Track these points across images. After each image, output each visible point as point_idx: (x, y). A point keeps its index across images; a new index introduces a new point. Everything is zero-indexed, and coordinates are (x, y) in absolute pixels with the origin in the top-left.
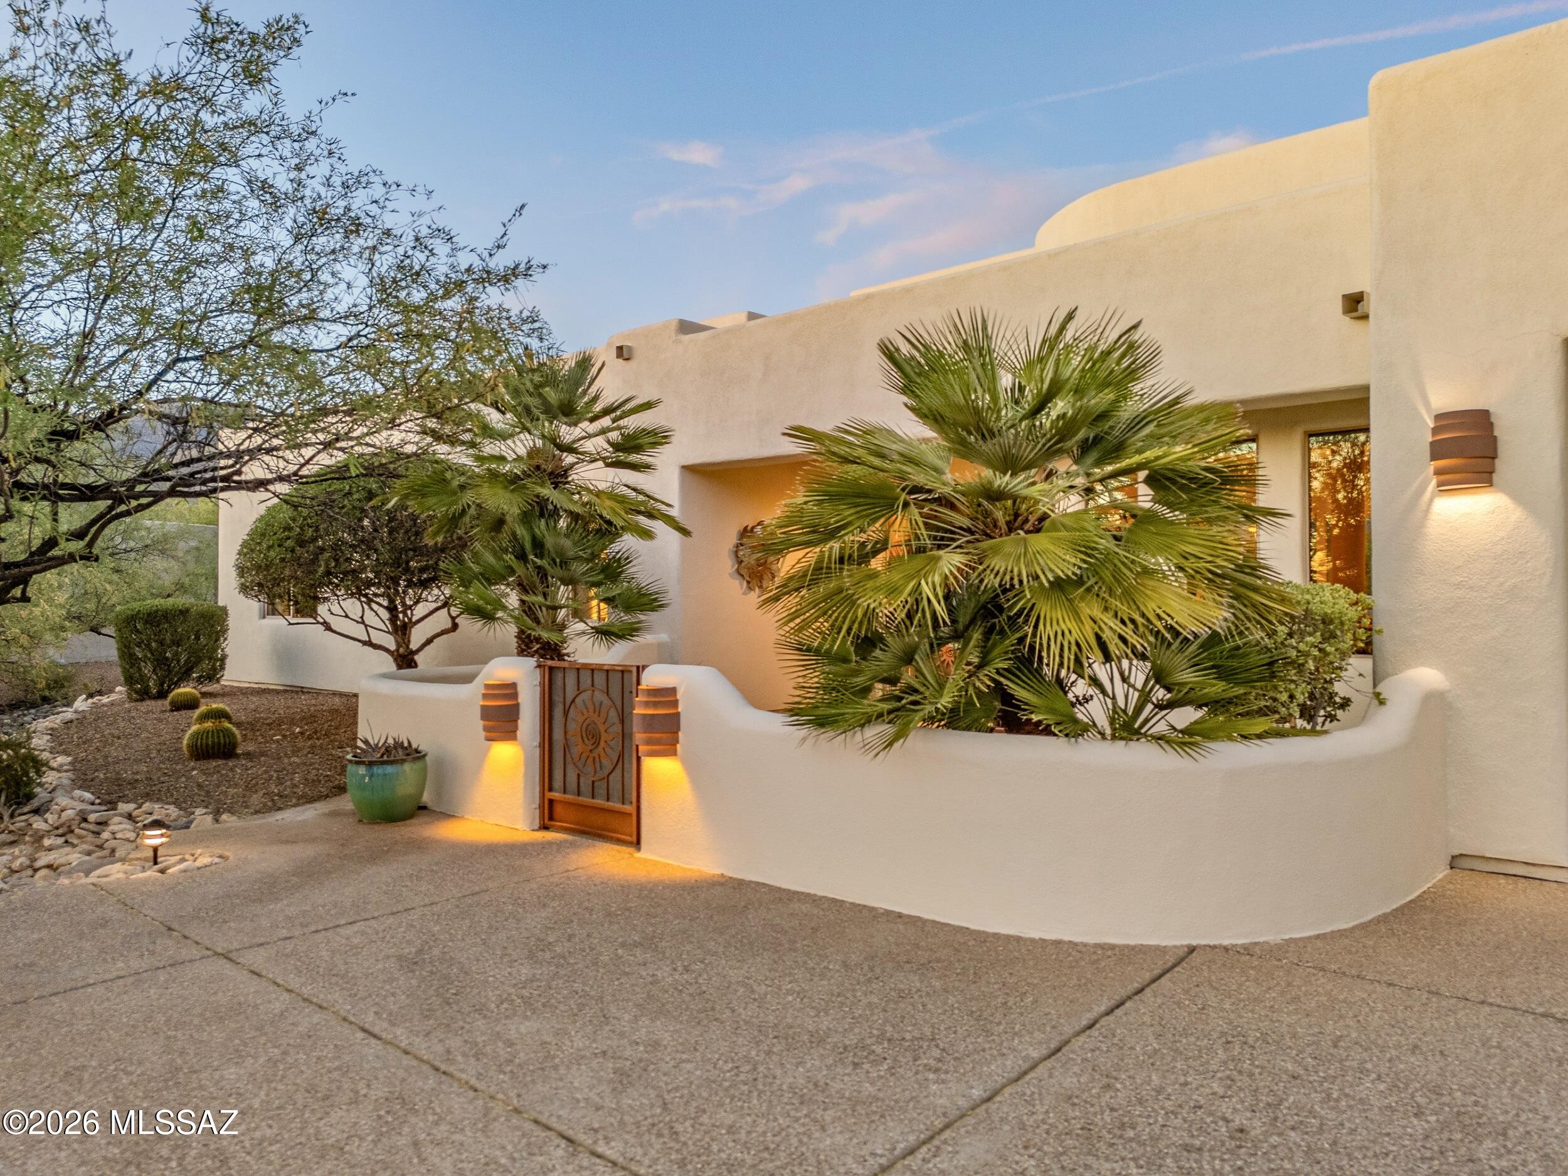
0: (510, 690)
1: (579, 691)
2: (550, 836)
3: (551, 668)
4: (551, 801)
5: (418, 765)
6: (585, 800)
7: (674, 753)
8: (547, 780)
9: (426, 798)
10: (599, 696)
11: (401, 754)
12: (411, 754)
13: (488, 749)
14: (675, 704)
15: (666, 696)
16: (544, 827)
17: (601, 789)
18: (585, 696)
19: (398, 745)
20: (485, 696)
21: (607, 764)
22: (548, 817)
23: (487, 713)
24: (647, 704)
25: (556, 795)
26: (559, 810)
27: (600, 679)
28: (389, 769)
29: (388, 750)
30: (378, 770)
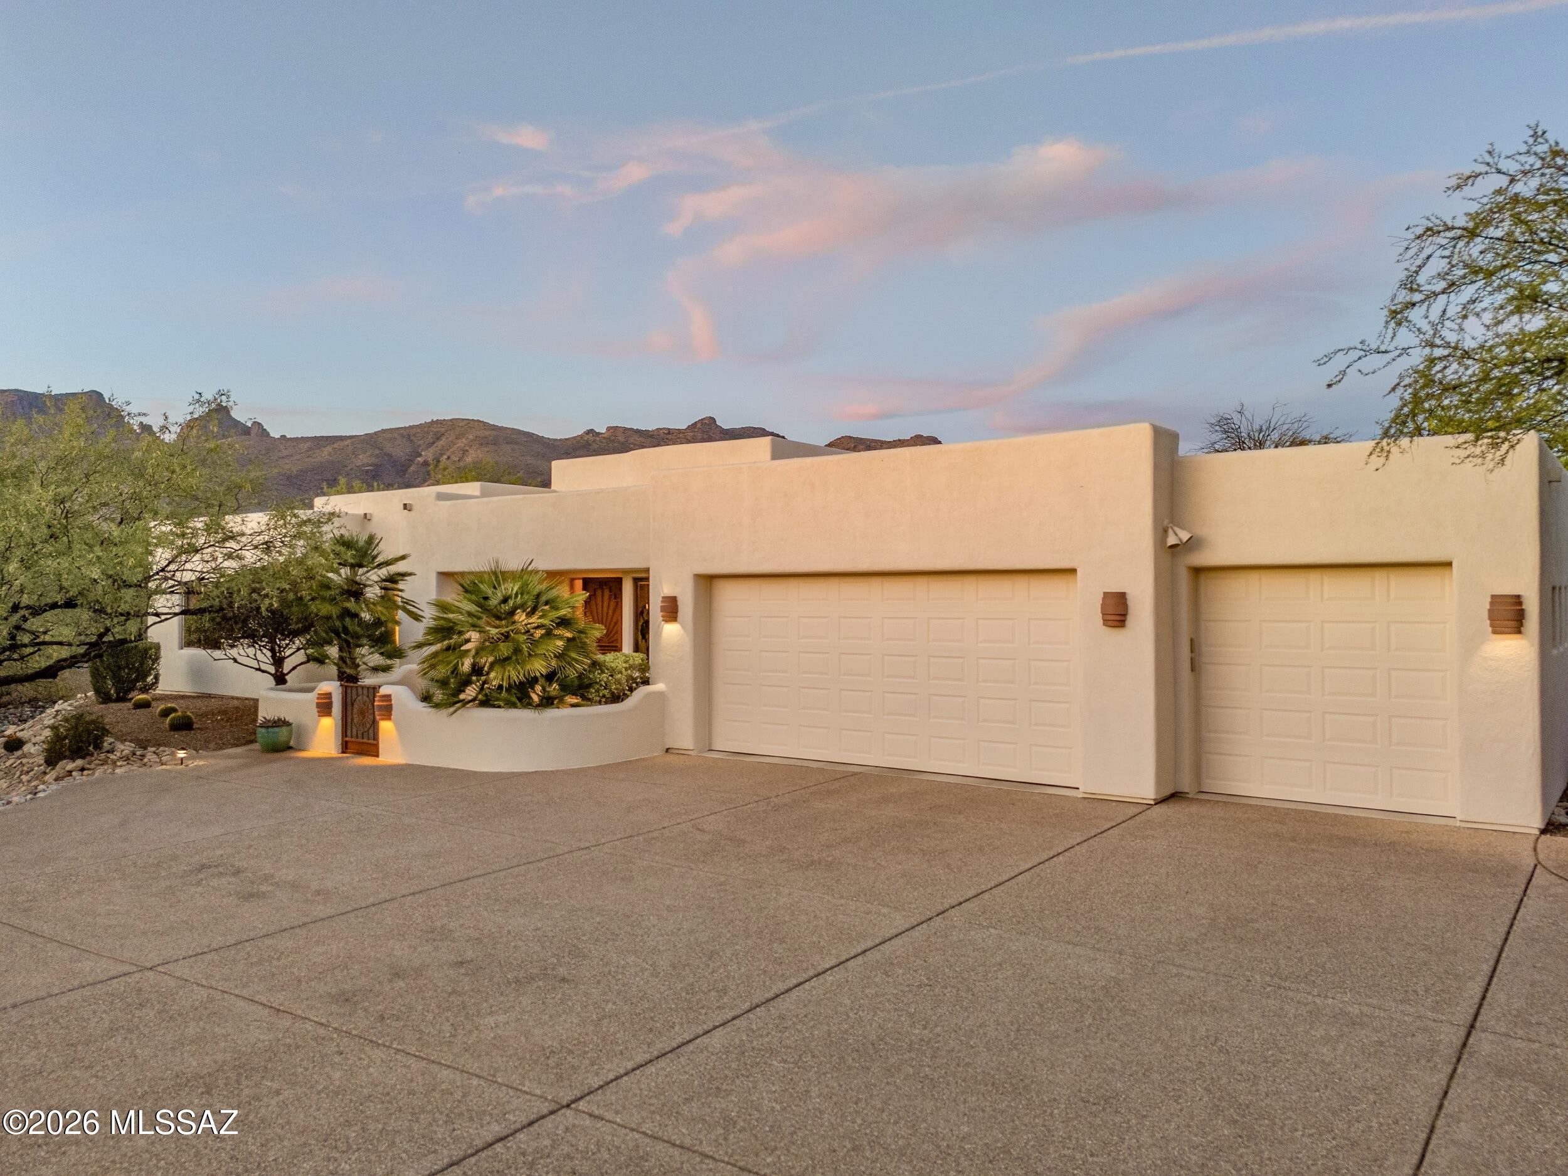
0: (329, 696)
1: (358, 695)
2: (344, 755)
3: (346, 687)
4: (346, 742)
5: (288, 728)
6: (360, 740)
7: (390, 719)
8: (344, 733)
9: (292, 743)
10: (365, 698)
11: (281, 723)
12: (286, 723)
13: (318, 722)
14: (390, 700)
15: (388, 698)
16: (343, 752)
17: (365, 735)
18: (360, 698)
19: (279, 720)
20: (318, 698)
21: (368, 726)
22: (345, 747)
23: (318, 705)
24: (379, 701)
25: (347, 739)
26: (349, 745)
27: (365, 691)
28: (276, 729)
29: (275, 722)
30: (270, 730)
